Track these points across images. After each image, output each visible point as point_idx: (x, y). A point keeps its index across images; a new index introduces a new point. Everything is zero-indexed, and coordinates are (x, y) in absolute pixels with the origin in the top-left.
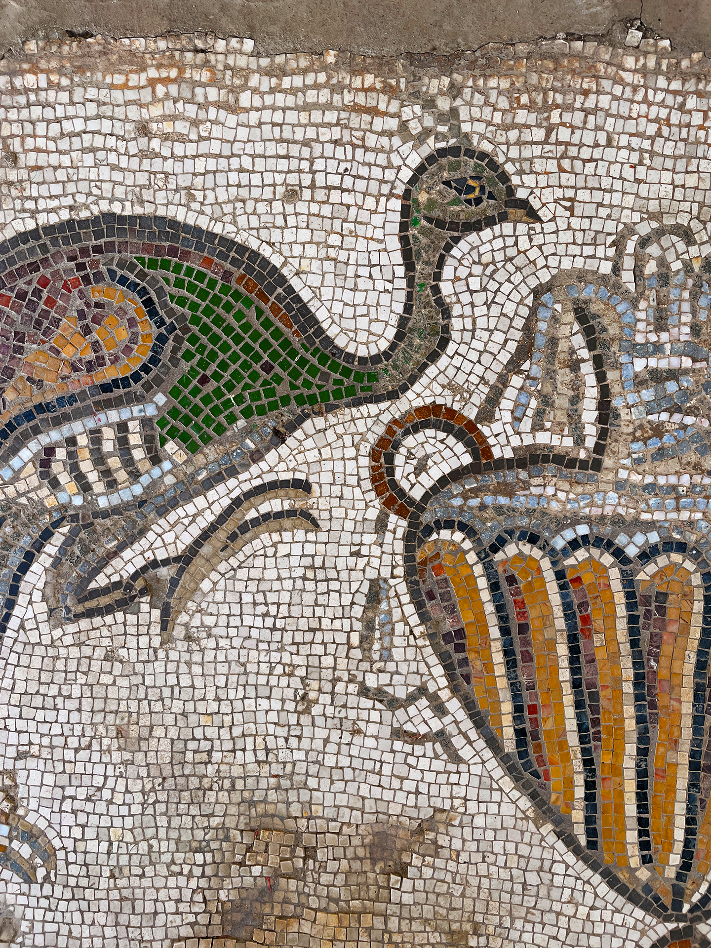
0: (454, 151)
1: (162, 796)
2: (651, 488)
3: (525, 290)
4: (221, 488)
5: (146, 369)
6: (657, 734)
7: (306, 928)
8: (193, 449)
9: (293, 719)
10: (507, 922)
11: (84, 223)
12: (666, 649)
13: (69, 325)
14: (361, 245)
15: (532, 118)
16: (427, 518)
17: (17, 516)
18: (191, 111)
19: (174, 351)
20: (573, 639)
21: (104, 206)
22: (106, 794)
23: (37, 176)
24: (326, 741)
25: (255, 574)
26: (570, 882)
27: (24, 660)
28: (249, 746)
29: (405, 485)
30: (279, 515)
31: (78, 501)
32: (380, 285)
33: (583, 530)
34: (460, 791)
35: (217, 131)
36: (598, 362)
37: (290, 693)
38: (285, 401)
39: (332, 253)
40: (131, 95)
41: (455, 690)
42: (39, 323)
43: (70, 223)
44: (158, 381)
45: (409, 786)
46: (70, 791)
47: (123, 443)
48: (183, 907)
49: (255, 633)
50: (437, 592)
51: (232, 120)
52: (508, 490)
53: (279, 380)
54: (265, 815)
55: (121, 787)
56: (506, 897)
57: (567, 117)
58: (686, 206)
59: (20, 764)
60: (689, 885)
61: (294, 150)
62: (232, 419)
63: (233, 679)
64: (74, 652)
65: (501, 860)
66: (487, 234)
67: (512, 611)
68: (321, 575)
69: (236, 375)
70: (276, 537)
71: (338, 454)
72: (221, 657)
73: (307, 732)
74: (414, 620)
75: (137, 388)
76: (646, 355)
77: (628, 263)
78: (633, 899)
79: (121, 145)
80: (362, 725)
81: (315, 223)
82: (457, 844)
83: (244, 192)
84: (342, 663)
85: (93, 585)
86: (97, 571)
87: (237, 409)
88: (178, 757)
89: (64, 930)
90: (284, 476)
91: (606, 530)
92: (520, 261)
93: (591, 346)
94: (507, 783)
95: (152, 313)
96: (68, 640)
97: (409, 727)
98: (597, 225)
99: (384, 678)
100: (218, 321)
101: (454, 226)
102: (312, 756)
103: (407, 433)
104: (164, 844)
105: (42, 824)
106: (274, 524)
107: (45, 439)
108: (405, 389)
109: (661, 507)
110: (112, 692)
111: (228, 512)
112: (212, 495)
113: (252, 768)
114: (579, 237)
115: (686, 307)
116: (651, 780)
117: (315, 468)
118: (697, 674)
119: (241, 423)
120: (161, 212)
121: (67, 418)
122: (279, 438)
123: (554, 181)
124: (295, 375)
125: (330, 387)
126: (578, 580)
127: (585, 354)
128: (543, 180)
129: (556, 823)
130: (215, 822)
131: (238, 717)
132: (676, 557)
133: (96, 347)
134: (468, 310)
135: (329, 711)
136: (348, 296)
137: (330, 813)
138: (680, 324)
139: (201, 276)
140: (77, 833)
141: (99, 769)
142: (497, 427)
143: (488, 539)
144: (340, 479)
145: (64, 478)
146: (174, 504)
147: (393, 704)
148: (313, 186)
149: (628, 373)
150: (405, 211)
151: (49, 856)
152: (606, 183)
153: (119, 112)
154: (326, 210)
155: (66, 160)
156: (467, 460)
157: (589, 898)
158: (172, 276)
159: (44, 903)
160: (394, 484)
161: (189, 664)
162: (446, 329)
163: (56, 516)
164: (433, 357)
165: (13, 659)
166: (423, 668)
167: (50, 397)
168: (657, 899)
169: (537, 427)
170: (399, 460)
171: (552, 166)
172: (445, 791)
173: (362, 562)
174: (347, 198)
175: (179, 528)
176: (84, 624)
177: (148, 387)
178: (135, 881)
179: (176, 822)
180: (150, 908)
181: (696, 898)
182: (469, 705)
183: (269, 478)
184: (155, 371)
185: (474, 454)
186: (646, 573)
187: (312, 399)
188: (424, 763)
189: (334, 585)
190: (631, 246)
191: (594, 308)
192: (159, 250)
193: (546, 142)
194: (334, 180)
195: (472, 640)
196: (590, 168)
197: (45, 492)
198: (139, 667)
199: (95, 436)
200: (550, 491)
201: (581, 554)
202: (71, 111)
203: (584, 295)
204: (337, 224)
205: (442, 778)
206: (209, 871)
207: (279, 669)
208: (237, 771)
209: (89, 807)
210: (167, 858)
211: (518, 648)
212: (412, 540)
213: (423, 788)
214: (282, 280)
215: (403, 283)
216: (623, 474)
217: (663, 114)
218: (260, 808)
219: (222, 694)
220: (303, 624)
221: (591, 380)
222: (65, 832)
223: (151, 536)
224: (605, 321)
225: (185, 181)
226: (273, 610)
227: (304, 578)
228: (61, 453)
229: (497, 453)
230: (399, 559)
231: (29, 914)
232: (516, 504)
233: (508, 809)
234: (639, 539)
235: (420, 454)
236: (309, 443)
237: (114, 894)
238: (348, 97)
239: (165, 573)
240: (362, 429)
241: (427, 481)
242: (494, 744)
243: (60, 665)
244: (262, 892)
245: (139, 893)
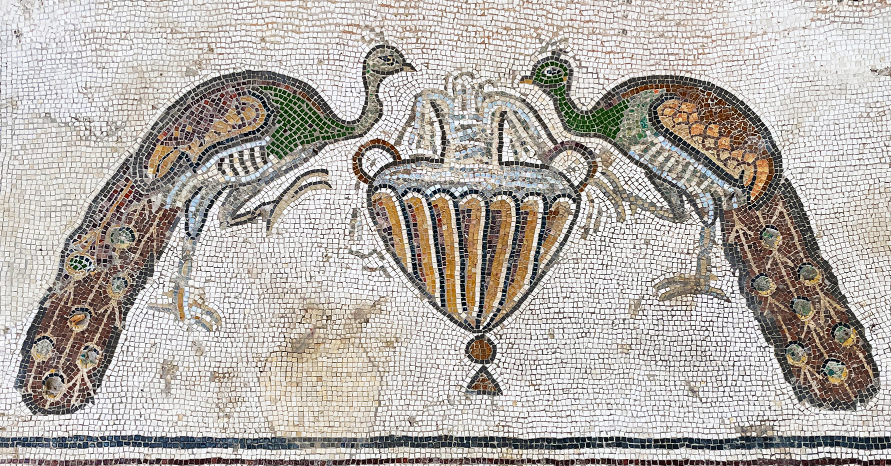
0: (383, 46)
1: (267, 296)
2: (463, 169)
3: (411, 96)
4: (292, 173)
5: (262, 127)
6: (468, 262)
7: (327, 346)
8: (281, 157)
9: (322, 264)
10: (409, 336)
11: (239, 74)
12: (471, 230)
13: (232, 111)
14: (348, 80)
15: (411, 35)
16: (375, 184)
17: (207, 186)
18: (282, 33)
19: (274, 120)
20: (434, 228)
21: (247, 68)
22: (243, 295)
23: (221, 57)
24: (335, 272)
25: (305, 207)
26: (435, 320)
27: (209, 243)
28: (304, 276)
29: (366, 171)
30: (315, 183)
31: (233, 179)
32: (355, 95)
33: (438, 186)
34: (390, 289)
35: (292, 40)
36: (440, 122)
37: (320, 254)
38: (318, 138)
39: (336, 83)
40: (259, 28)
41: (388, 250)
42: (220, 111)
43: (234, 74)
44: (267, 131)
45: (370, 288)
46: (227, 295)
47: (252, 156)
48: (275, 339)
49: (305, 231)
50: (380, 213)
51: (297, 36)
52: (408, 172)
53: (315, 130)
54: (310, 303)
55: (249, 292)
56: (409, 327)
57: (424, 34)
58: (470, 65)
59: (207, 284)
60: (482, 319)
61: (321, 46)
62: (296, 145)
63: (296, 249)
64: (230, 239)
65: (407, 314)
66: (396, 75)
67: (411, 219)
68: (333, 207)
69: (298, 129)
70: (314, 192)
71: (339, 159)
72: (291, 240)
73: (328, 269)
74: (372, 224)
75: (258, 134)
76: (459, 119)
77: (450, 86)
78: (460, 325)
79: (254, 46)
80: (350, 265)
81: (329, 72)
82: (389, 309)
83: (302, 62)
84: (342, 241)
85: (239, 213)
86: (240, 207)
87: (298, 142)
88: (273, 280)
89: (224, 350)
90: (317, 168)
91: (447, 187)
92: (409, 85)
93: (438, 116)
94: (409, 284)
95: (265, 106)
96: (228, 235)
97: (369, 265)
98: (437, 72)
99: (359, 247)
100: (291, 109)
101: (383, 73)
102: (330, 278)
103: (367, 150)
104: (267, 315)
105: (216, 308)
106: (313, 187)
107: (220, 155)
108: (365, 133)
109: (468, 177)
110: (246, 255)
111: (295, 182)
112: (288, 175)
113: (305, 285)
114: (431, 77)
115: (473, 101)
116: (466, 279)
117: (330, 164)
118: (483, 239)
119: (300, 147)
120: (269, 70)
121: (230, 147)
122: (315, 152)
123: (420, 56)
124: (322, 128)
125: (336, 133)
126: (436, 206)
127: (435, 119)
128: (416, 56)
129: (429, 298)
130: (289, 306)
131: (299, 265)
132: (474, 196)
133: (242, 119)
134: (389, 104)
135: (337, 260)
136: (343, 99)
137: (337, 301)
138: (471, 108)
139: (285, 92)
140: (230, 311)
141: (240, 286)
142: (402, 147)
143: (400, 192)
144: (340, 169)
145: (228, 170)
146: (272, 180)
147: (363, 257)
148: (328, 59)
149: (452, 126)
150: (364, 68)
151: (218, 320)
152: (440, 57)
153: (254, 34)
154: (334, 68)
155: (232, 51)
156: (391, 160)
157: (443, 325)
158: (273, 93)
159: (216, 339)
160: (362, 170)
161: (278, 244)
162: (381, 110)
163: (224, 186)
164: (377, 121)
165: (205, 242)
166: (375, 242)
167: (223, 139)
168: (469, 325)
169: (418, 147)
170: (364, 161)
171: (420, 51)
172: (384, 289)
173: (349, 202)
174: (342, 63)
175: (275, 189)
176: (235, 228)
177: (263, 134)
178: (255, 330)
179: (272, 306)
180: (261, 340)
181: (485, 324)
182: (394, 255)
183: (311, 169)
184: (266, 128)
185: (394, 158)
186: (462, 202)
187: (329, 138)
188: (376, 279)
189: (338, 211)
190: (451, 79)
191: (438, 102)
192: (268, 83)
193: (417, 43)
194: (337, 57)
195: (395, 230)
196: (434, 52)
197: (220, 175)
198: (257, 245)
199: (241, 154)
200: (424, 172)
201: (438, 196)
202: (235, 33)
203: (434, 98)
204: (338, 73)
205: (383, 284)
206: (286, 325)
207: (316, 245)
208: (298, 286)
209: (236, 301)
210: (268, 320)
211: (413, 232)
212: (369, 192)
213: (375, 288)
214: (317, 93)
215: (364, 94)
216: (452, 165)
217: (460, 32)
218: (308, 301)
219: (292, 255)
220: (326, 227)
221: (438, 129)
222: (225, 311)
223: (262, 192)
224: (443, 107)
225: (279, 58)
226: (313, 221)
227: (326, 208)
228: (227, 161)
229: (403, 157)
230: (365, 200)
231: (209, 344)
232: (411, 177)
233: (410, 294)
234: (460, 189)
235: (372, 158)
236: (327, 155)
237: (246, 335)
238: (342, 28)
239: (268, 208)
240: (349, 149)
241: (376, 169)
242: (404, 270)
243: (224, 245)
244: (309, 335)
245: (256, 334)
